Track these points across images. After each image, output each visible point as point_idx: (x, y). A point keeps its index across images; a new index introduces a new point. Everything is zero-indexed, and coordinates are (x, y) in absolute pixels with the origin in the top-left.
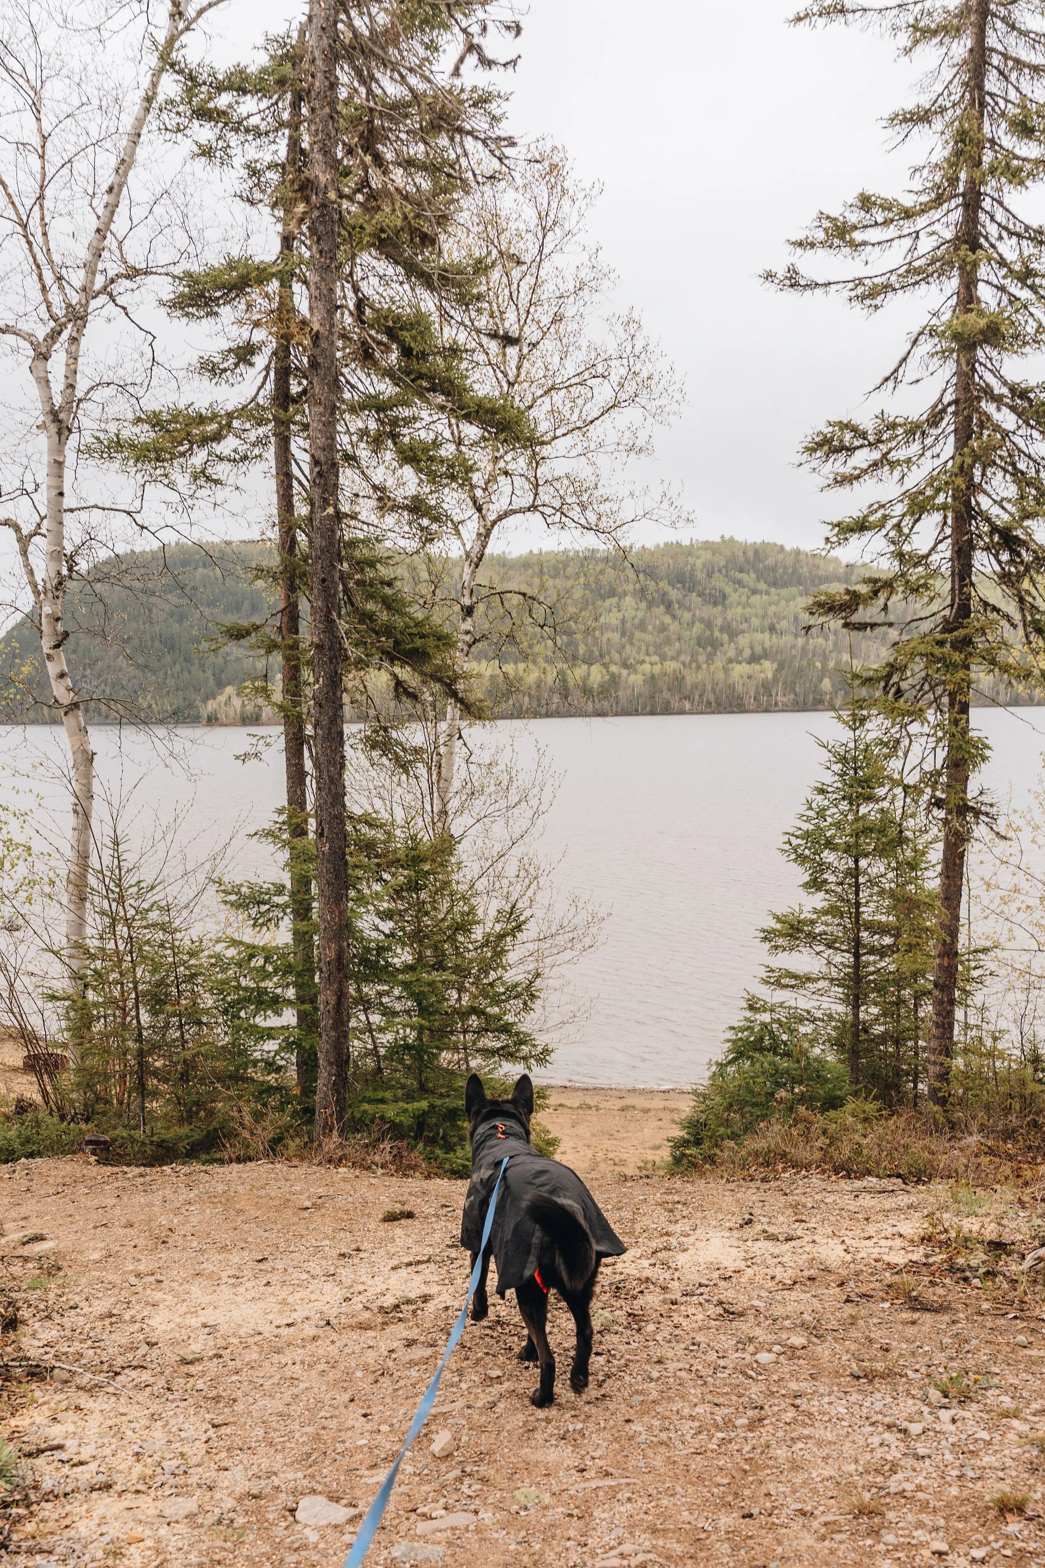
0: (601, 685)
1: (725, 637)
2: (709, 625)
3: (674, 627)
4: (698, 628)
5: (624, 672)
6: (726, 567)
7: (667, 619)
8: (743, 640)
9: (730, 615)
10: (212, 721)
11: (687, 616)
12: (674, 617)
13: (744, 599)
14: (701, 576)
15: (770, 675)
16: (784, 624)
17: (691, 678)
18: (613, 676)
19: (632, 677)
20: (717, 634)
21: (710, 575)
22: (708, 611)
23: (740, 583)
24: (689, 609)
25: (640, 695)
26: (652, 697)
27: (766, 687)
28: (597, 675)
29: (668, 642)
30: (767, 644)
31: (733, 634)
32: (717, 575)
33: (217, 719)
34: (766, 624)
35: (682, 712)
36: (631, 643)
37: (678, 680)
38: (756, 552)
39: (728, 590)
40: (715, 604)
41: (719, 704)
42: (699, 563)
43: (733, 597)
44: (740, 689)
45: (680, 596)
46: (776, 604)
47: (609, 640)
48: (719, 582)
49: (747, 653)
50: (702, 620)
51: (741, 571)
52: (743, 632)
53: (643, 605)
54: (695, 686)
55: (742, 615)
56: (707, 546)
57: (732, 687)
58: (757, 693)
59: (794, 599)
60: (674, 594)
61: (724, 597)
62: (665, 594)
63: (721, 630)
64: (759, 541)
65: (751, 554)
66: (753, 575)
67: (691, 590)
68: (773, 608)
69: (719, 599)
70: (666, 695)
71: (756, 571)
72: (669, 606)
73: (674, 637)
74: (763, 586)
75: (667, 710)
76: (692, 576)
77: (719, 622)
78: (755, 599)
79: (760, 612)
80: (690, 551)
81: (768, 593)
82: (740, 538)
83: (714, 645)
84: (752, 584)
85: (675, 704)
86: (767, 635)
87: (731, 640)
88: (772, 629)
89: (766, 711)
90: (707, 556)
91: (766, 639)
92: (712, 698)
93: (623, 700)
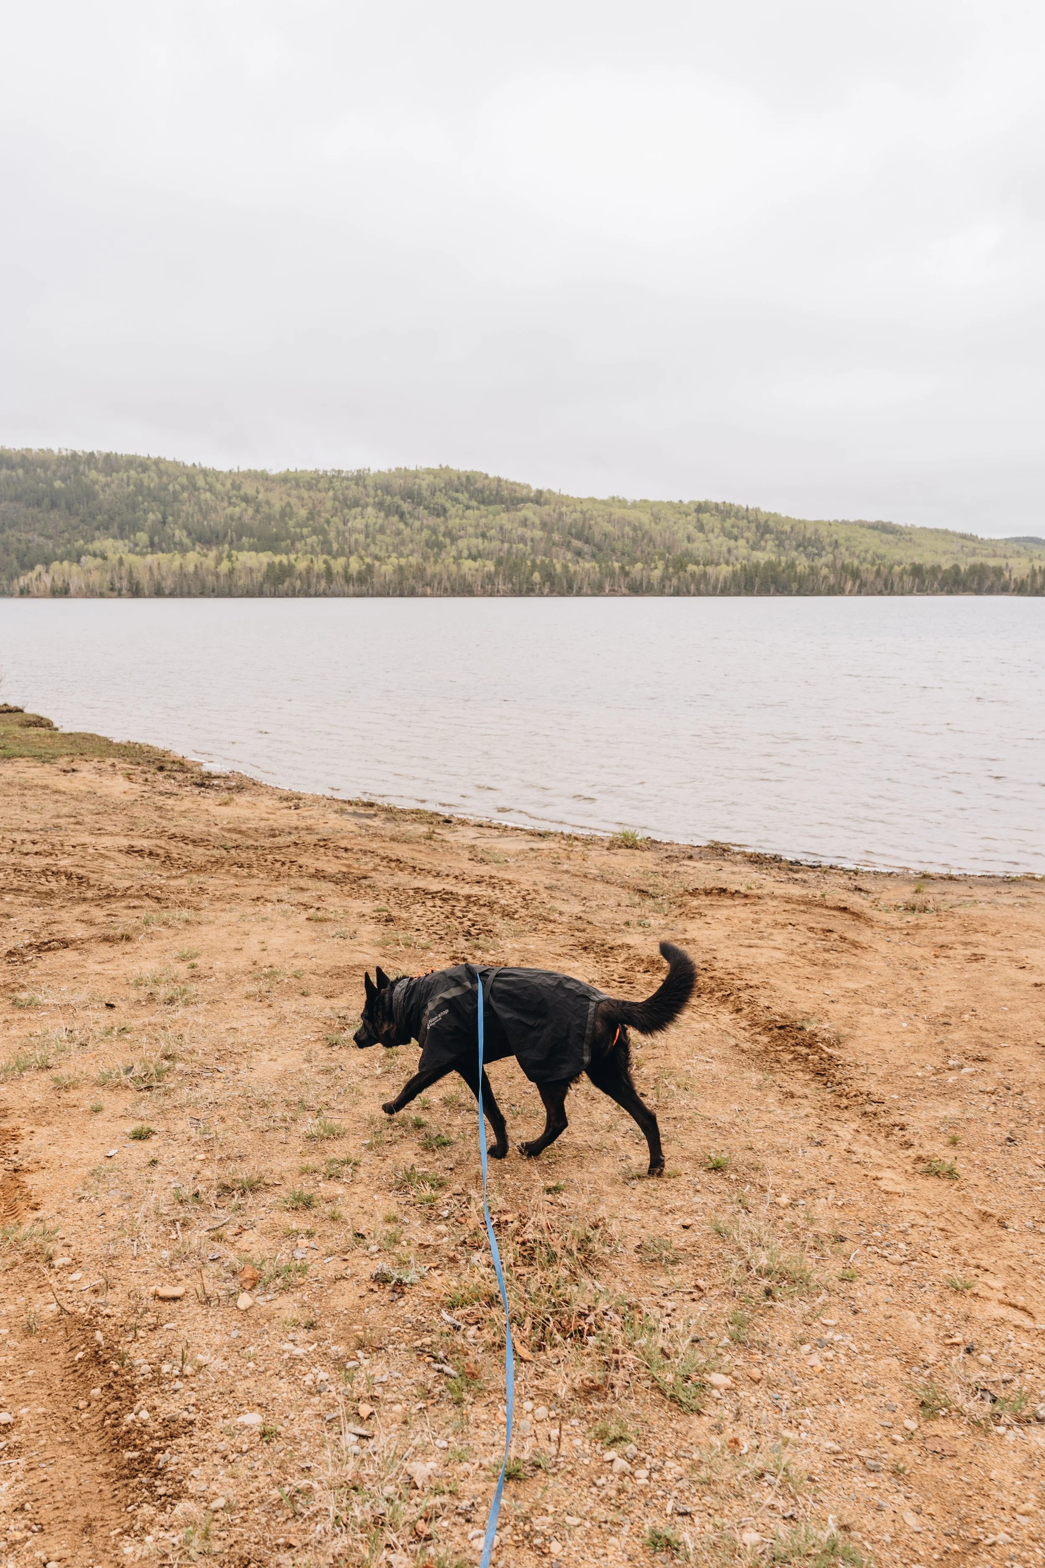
0: (359, 573)
1: (448, 541)
2: (434, 531)
3: (407, 532)
4: (426, 534)
5: (377, 563)
6: (445, 488)
7: (402, 526)
8: (462, 544)
9: (450, 523)
10: (25, 593)
11: (417, 524)
12: (406, 524)
13: (460, 512)
14: (426, 494)
15: (493, 569)
16: (492, 533)
17: (431, 569)
18: (368, 566)
19: (384, 568)
20: (441, 538)
21: (433, 494)
22: (432, 521)
23: (456, 500)
24: (418, 519)
25: (391, 582)
26: (401, 583)
27: (490, 578)
28: (355, 566)
29: (403, 543)
30: (481, 547)
31: (454, 539)
32: (438, 493)
33: (29, 592)
34: (479, 531)
35: (424, 595)
36: (374, 543)
37: (421, 570)
38: (468, 478)
39: (448, 505)
40: (438, 515)
41: (453, 590)
42: (424, 484)
43: (452, 511)
44: (469, 579)
45: (410, 509)
46: (486, 517)
47: (356, 541)
48: (440, 499)
49: (465, 553)
50: (428, 527)
51: (457, 491)
52: (461, 537)
53: (382, 514)
54: (434, 576)
55: (460, 525)
56: (429, 471)
57: (463, 577)
58: (483, 582)
59: (499, 514)
60: (406, 507)
61: (445, 510)
62: (398, 507)
63: (444, 535)
64: (469, 470)
65: (464, 479)
66: (466, 495)
67: (419, 504)
68: (483, 521)
69: (441, 512)
70: (412, 582)
71: (468, 492)
72: (402, 516)
73: (408, 539)
74: (474, 503)
75: (412, 594)
76: (419, 494)
77: (442, 529)
78: (469, 513)
79: (473, 522)
80: (416, 475)
81: (478, 509)
82: (454, 466)
83: (441, 546)
84: (466, 502)
85: (420, 590)
86: (480, 540)
87: (452, 543)
88: (484, 536)
89: (491, 596)
90: (429, 479)
91: (479, 543)
92: (448, 585)
93: (377, 585)
